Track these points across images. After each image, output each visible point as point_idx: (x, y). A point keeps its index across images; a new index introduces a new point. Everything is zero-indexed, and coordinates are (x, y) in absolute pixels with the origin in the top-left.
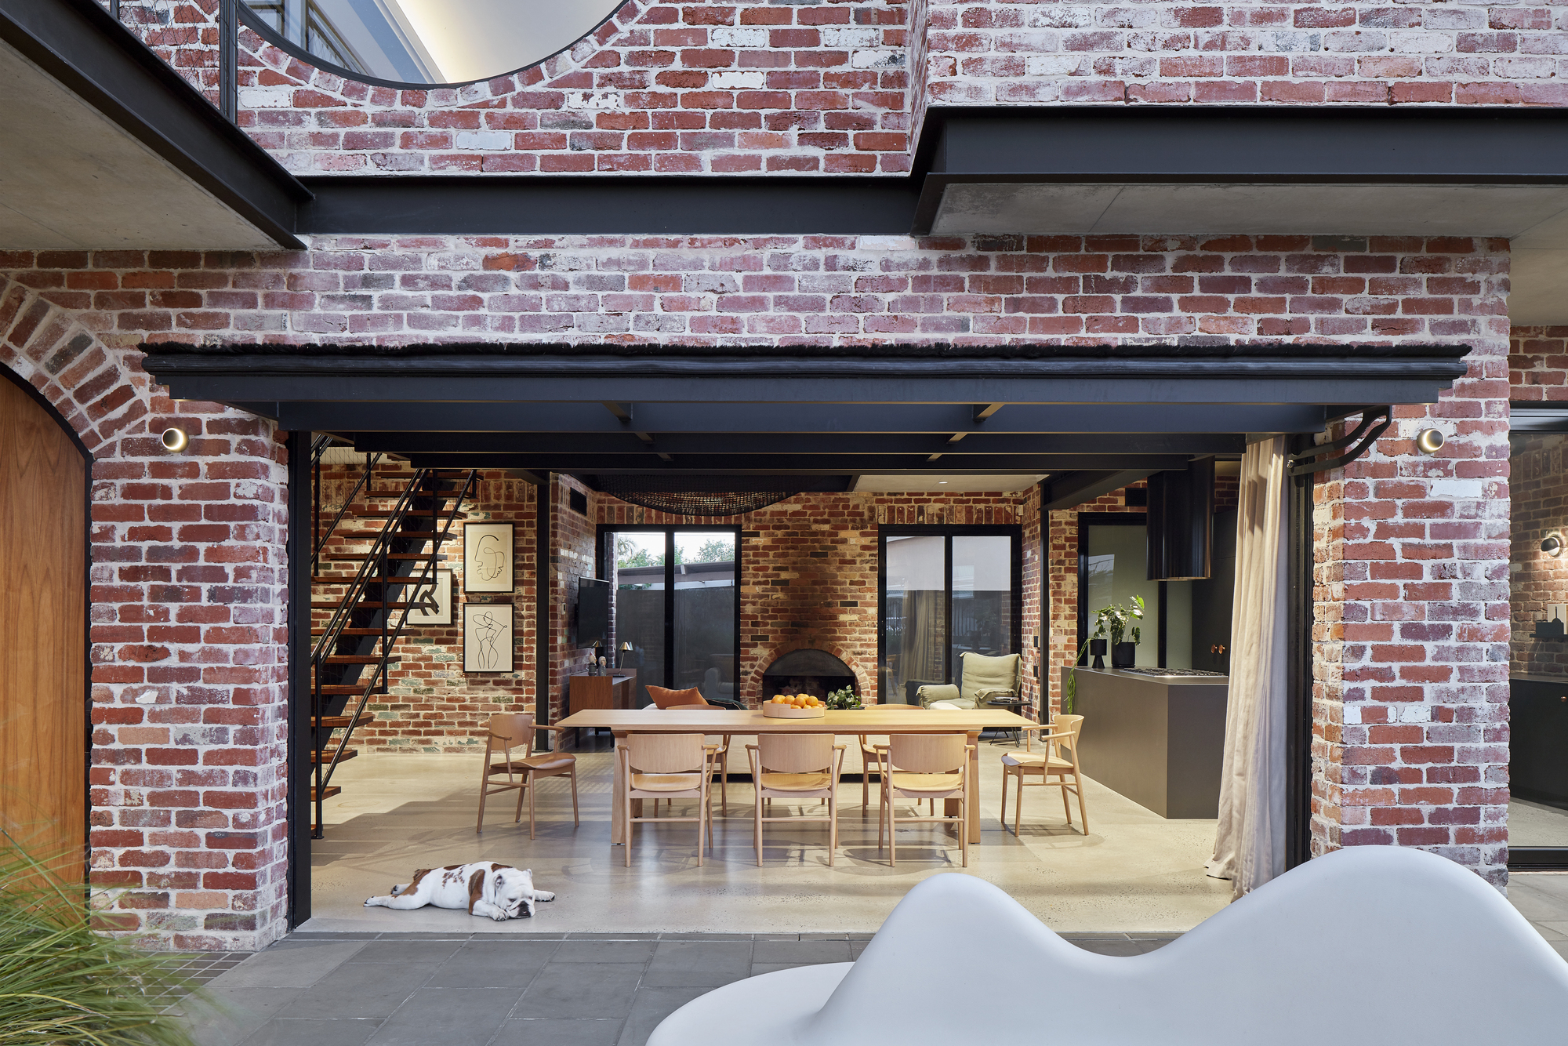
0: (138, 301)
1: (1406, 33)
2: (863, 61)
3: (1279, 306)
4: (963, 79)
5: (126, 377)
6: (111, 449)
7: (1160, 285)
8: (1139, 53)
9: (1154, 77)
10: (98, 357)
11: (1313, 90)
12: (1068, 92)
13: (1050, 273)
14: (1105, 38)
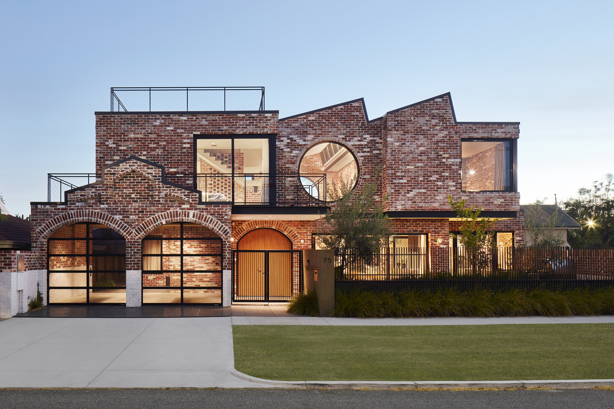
0: (298, 226)
1: (434, 204)
2: (377, 200)
3: (423, 226)
4: (391, 208)
5: (297, 234)
6: (295, 242)
7: (410, 224)
8: (408, 206)
9: (410, 208)
10: (294, 232)
11: (425, 209)
12: (401, 210)
13: (398, 223)
14: (405, 205)
